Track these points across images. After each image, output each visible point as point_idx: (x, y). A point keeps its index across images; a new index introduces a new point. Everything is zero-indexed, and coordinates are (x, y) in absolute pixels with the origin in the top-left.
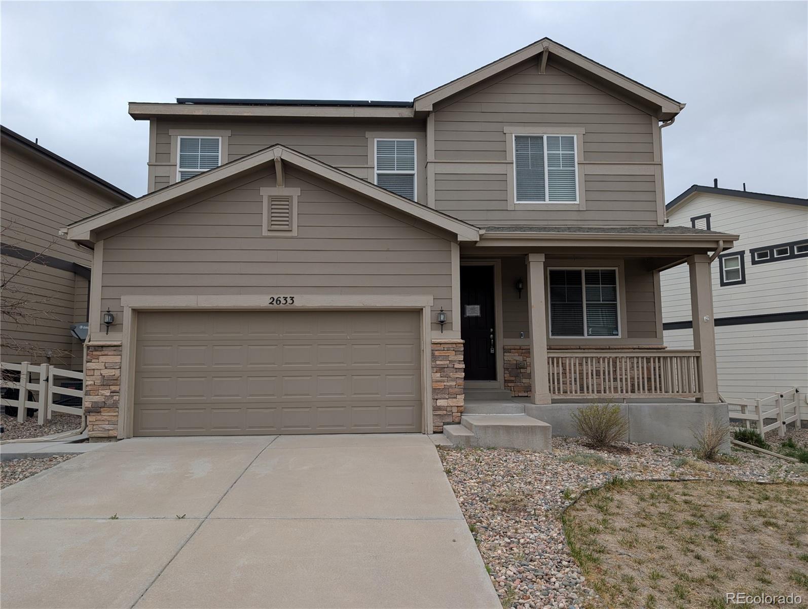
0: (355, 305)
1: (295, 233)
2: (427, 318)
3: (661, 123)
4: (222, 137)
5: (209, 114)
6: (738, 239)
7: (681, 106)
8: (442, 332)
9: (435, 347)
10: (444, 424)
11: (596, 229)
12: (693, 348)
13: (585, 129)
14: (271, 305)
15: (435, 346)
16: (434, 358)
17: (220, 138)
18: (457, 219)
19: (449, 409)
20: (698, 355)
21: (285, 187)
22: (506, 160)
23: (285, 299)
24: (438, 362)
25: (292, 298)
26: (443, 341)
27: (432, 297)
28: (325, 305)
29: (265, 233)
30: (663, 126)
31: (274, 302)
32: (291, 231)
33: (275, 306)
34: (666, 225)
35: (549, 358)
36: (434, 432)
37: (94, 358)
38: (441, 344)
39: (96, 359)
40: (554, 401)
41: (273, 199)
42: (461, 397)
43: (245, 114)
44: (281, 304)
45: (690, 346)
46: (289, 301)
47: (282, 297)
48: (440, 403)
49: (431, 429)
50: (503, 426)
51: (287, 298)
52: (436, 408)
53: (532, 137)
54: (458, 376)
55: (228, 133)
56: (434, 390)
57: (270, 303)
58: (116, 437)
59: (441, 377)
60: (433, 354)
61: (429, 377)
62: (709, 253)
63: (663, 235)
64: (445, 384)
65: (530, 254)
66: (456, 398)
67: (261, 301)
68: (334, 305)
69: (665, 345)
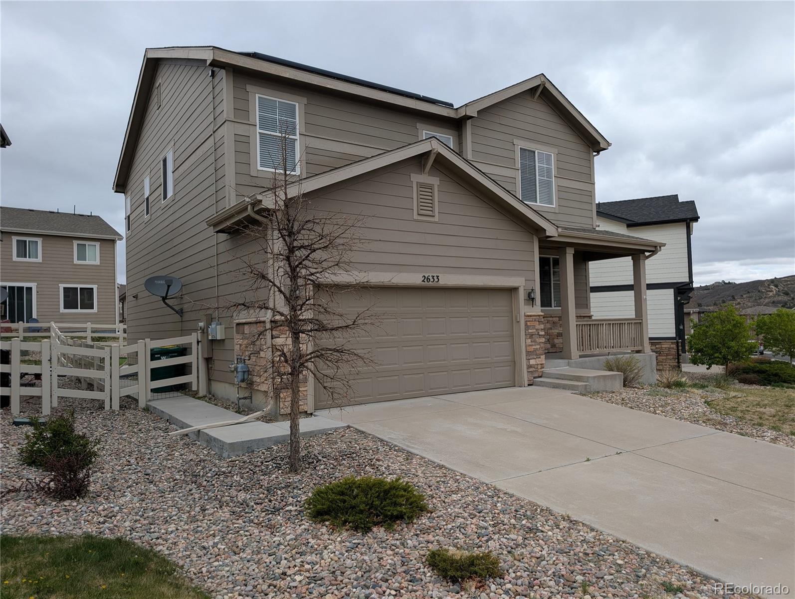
0: (479, 284)
1: (436, 219)
2: (522, 294)
3: (595, 154)
4: (299, 103)
5: (296, 79)
6: (665, 246)
7: (609, 144)
8: (533, 307)
9: (528, 319)
10: (534, 378)
11: (576, 229)
12: (634, 317)
13: (558, 151)
14: (423, 283)
15: (527, 317)
16: (527, 327)
17: (297, 105)
18: (545, 218)
19: (536, 366)
20: (641, 321)
21: (429, 176)
22: (515, 166)
23: (433, 277)
24: (530, 331)
25: (438, 277)
26: (533, 314)
27: (524, 279)
28: (460, 283)
29: (416, 217)
30: (596, 155)
31: (426, 280)
32: (434, 216)
33: (426, 284)
34: (597, 229)
35: (577, 325)
36: (529, 385)
37: (282, 334)
38: (531, 316)
39: (284, 334)
40: (581, 357)
41: (421, 185)
42: (543, 357)
43: (328, 86)
44: (430, 282)
45: (631, 314)
46: (436, 280)
47: (431, 276)
48: (532, 362)
49: (526, 383)
50: (602, 376)
51: (434, 276)
52: (529, 366)
53: (529, 151)
54: (541, 341)
55: (304, 100)
56: (528, 353)
57: (423, 281)
58: (307, 412)
59: (532, 342)
60: (526, 325)
61: (524, 342)
62: (646, 253)
63: (594, 236)
64: (534, 347)
65: (567, 248)
66: (540, 358)
67: (415, 279)
68: (466, 283)
69: (592, 314)
